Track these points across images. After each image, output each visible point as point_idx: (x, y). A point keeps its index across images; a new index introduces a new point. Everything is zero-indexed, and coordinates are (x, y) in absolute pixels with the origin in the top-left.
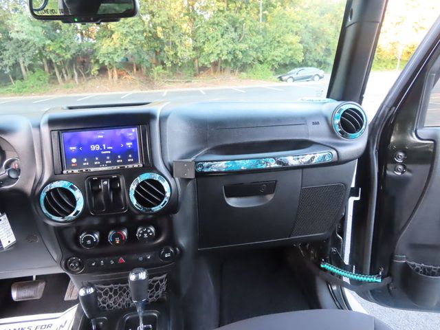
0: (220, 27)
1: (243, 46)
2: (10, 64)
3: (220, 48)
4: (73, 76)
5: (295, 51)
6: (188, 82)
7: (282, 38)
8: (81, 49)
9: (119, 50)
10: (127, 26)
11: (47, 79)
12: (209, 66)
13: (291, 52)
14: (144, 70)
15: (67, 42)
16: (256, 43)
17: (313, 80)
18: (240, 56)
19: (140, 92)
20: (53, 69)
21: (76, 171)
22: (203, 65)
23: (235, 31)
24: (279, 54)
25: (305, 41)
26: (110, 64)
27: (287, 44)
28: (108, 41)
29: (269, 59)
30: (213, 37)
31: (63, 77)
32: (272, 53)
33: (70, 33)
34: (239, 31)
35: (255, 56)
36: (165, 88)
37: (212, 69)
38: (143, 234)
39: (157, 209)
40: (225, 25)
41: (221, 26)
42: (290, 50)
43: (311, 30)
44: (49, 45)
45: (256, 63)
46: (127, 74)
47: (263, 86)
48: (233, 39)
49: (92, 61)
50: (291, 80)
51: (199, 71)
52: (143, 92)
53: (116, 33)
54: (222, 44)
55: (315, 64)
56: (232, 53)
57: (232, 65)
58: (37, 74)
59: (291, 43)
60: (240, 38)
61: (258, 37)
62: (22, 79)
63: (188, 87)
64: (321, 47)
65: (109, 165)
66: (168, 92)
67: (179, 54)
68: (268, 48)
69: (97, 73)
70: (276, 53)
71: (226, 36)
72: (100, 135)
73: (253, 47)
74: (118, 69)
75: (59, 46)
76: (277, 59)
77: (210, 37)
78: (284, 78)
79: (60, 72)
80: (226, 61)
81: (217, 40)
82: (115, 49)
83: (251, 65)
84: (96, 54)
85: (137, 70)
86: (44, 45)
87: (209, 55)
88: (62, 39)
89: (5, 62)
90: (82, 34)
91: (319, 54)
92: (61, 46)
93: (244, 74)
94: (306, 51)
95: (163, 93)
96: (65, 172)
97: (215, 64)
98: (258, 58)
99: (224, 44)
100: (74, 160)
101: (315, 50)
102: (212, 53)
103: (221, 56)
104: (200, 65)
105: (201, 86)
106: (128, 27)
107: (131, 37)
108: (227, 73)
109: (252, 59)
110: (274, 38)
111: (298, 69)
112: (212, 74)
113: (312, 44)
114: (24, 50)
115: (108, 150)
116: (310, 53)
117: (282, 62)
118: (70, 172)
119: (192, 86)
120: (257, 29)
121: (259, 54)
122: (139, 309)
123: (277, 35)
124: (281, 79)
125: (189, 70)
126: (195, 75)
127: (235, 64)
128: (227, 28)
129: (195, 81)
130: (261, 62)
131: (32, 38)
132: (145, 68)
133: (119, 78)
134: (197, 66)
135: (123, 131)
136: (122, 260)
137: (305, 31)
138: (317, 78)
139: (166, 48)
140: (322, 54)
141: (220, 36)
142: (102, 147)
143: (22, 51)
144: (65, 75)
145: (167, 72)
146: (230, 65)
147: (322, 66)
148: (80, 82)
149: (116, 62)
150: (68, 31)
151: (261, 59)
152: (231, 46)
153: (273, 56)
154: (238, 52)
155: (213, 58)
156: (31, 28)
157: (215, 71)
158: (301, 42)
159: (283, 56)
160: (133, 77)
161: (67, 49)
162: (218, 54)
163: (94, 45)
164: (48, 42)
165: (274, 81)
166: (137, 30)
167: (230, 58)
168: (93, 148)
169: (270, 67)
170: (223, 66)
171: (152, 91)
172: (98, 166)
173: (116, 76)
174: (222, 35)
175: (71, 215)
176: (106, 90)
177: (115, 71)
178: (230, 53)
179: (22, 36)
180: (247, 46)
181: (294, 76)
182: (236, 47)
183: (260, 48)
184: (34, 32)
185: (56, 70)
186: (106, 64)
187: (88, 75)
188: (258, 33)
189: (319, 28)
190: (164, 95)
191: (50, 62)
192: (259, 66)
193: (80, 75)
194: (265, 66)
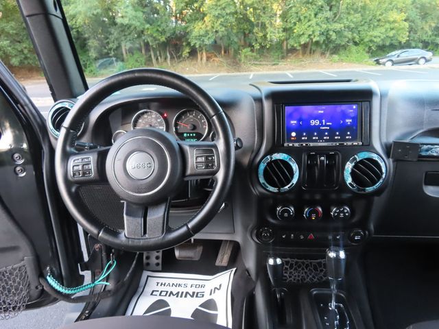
0: (314, 7)
1: (338, 26)
2: (115, 47)
3: (312, 29)
4: (166, 59)
5: (398, 31)
6: (274, 64)
7: (384, 15)
8: (175, 32)
9: (210, 33)
10: (219, 8)
11: (143, 61)
12: (298, 48)
13: (394, 32)
14: (232, 52)
15: (164, 25)
16: (353, 22)
17: (418, 63)
18: (334, 36)
19: (226, 74)
20: (150, 51)
21: (296, 145)
22: (293, 46)
23: (330, 10)
24: (378, 35)
25: (411, 19)
26: (200, 47)
27: (389, 22)
28: (200, 24)
29: (366, 40)
30: (305, 17)
31: (157, 59)
32: (371, 33)
33: (167, 17)
34: (335, 10)
35: (350, 36)
36: (251, 71)
37: (301, 52)
38: (339, 213)
39: (369, 189)
40: (320, 4)
41: (315, 5)
42: (392, 29)
43: (419, 6)
44: (148, 29)
45: (351, 44)
46: (216, 56)
47: (357, 70)
48: (327, 19)
49: (184, 44)
50: (389, 63)
51: (287, 54)
52: (230, 74)
53: (208, 15)
54: (314, 24)
55: (420, 45)
56: (326, 33)
57: (324, 47)
58: (136, 56)
59: (394, 22)
60: (335, 17)
61: (357, 15)
62: (123, 61)
63: (275, 69)
64: (430, 26)
65: (327, 141)
66: (254, 75)
67: (268, 36)
68: (366, 28)
69: (188, 55)
70: (375, 33)
71: (320, 15)
72: (321, 110)
73: (348, 27)
74: (207, 51)
75: (155, 29)
76: (375, 40)
77: (302, 18)
78: (381, 61)
79: (155, 55)
80: (317, 43)
81: (309, 21)
82: (207, 31)
83: (345, 47)
84: (188, 37)
85: (225, 52)
86: (144, 29)
87: (300, 36)
88: (159, 23)
89: (111, 45)
90: (176, 17)
91: (427, 32)
92: (158, 30)
93: (336, 57)
94: (411, 30)
95: (250, 75)
96: (286, 145)
97: (305, 46)
98: (353, 38)
99: (317, 24)
100: (294, 134)
101: (422, 28)
102: (303, 34)
103: (312, 37)
104: (289, 47)
105: (287, 70)
106: (221, 9)
107: (222, 20)
108: (317, 56)
109: (347, 40)
110: (374, 16)
111: (400, 51)
112: (301, 56)
113: (419, 22)
114: (126, 33)
115: (326, 125)
116: (416, 32)
117: (381, 43)
118: (291, 145)
119: (279, 70)
120: (355, 7)
121: (355, 35)
122: (333, 287)
123: (378, 13)
124: (378, 62)
125: (277, 52)
126: (283, 58)
127: (326, 45)
128: (322, 7)
129: (282, 64)
130: (356, 44)
131: (134, 22)
132: (233, 50)
133: (207, 60)
134: (285, 48)
135: (344, 107)
136: (312, 236)
137: (411, 7)
138: (422, 61)
139: (256, 30)
140: (430, 33)
141: (313, 16)
142: (321, 122)
143: (125, 35)
144: (159, 58)
145: (254, 54)
146: (321, 48)
147: (429, 48)
148: (172, 64)
149: (206, 45)
150: (165, 15)
151: (357, 40)
152: (324, 26)
153: (371, 36)
154: (331, 33)
155: (303, 40)
156: (134, 13)
157: (304, 53)
158: (405, 20)
159: (382, 37)
160: (221, 59)
161: (163, 32)
162: (310, 35)
163: (186, 28)
164: (148, 26)
165: (369, 65)
166: (228, 12)
167: (322, 39)
168: (314, 123)
169: (367, 49)
170: (314, 48)
171: (238, 73)
172: (316, 141)
173: (205, 58)
174: (316, 15)
175: (287, 187)
176: (195, 72)
177: (204, 54)
178: (323, 34)
179: (126, 21)
180: (342, 25)
181: (394, 59)
182: (330, 27)
183: (357, 28)
184: (136, 17)
185: (152, 53)
186: (197, 47)
187: (179, 57)
188: (356, 11)
189: (429, 3)
190: (251, 77)
191: (147, 45)
192: (354, 48)
193: (172, 58)
194: (361, 48)
